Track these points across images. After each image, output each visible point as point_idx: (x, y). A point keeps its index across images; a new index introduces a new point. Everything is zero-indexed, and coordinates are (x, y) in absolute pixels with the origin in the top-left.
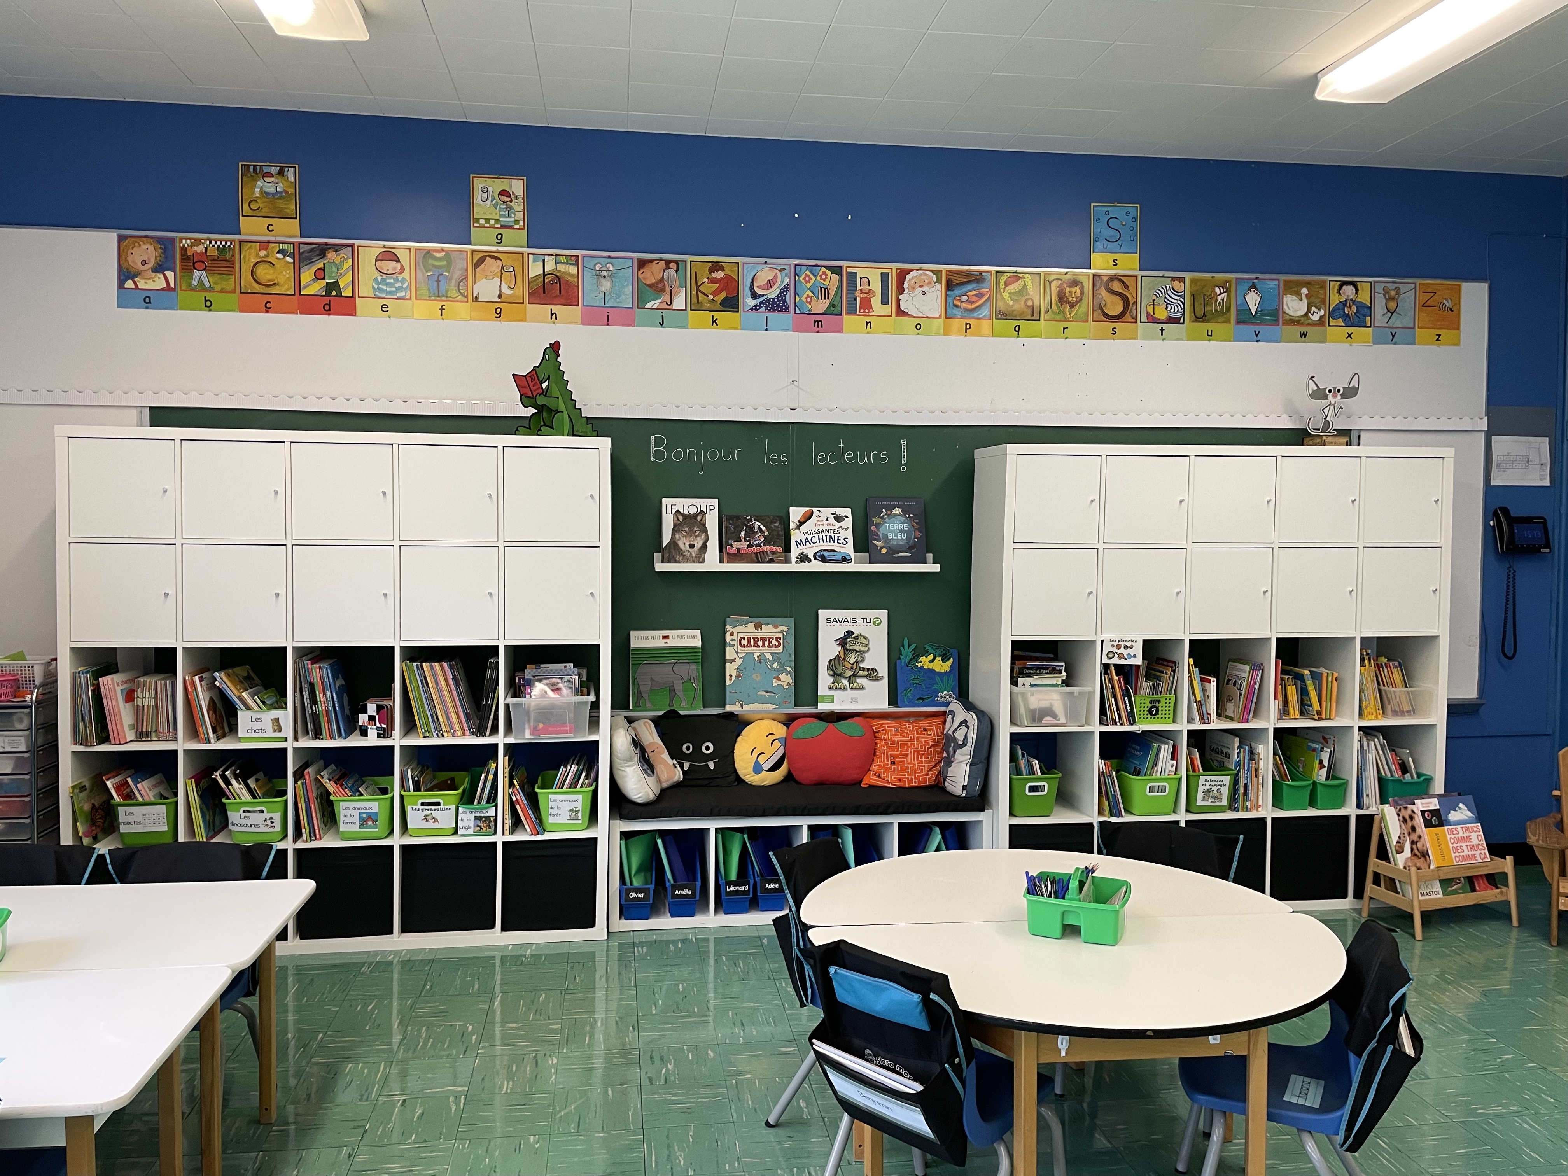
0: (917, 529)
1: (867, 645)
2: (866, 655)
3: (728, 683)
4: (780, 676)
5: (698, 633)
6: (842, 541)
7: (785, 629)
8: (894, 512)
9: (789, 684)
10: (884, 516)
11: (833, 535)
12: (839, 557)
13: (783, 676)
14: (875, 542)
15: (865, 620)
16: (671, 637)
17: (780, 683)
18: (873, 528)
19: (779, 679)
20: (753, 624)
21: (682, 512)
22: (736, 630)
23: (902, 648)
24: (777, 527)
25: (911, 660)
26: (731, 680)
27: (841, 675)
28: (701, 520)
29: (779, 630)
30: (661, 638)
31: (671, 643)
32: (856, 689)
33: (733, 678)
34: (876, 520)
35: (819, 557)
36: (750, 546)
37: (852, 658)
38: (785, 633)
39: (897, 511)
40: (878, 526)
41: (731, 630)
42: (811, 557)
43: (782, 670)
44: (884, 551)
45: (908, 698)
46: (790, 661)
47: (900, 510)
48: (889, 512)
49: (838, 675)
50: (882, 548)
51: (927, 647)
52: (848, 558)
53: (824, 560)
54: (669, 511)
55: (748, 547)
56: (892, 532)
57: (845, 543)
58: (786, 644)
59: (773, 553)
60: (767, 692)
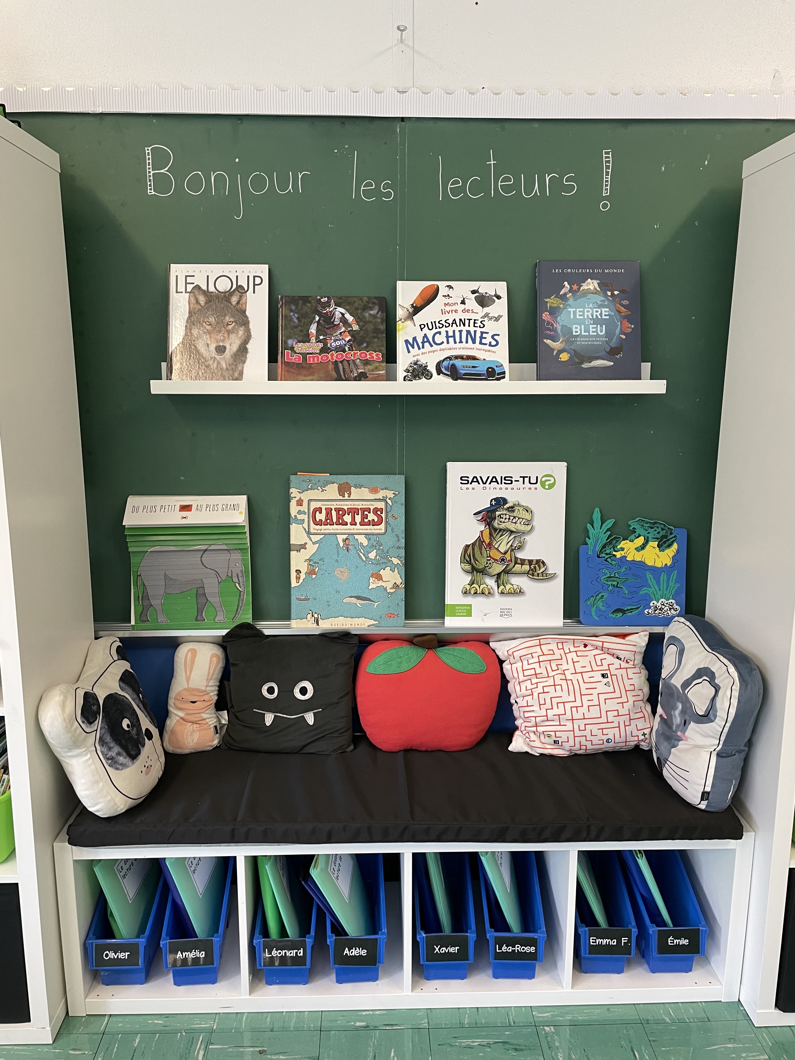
0: (625, 317)
1: (528, 522)
2: (528, 538)
3: (294, 583)
4: (382, 572)
5: (242, 500)
6: (488, 339)
7: (390, 494)
8: (585, 287)
9: (396, 586)
10: (565, 294)
11: (472, 329)
12: (482, 369)
13: (386, 573)
14: (548, 342)
15: (527, 480)
16: (194, 508)
17: (381, 583)
18: (546, 316)
19: (379, 577)
20: (336, 486)
21: (204, 287)
22: (305, 497)
23: (589, 526)
24: (374, 316)
25: (604, 547)
26: (298, 578)
27: (483, 572)
28: (238, 303)
29: (380, 495)
30: (178, 508)
31: (193, 518)
32: (510, 593)
33: (303, 576)
34: (551, 301)
35: (447, 369)
36: (325, 350)
37: (503, 544)
38: (389, 502)
39: (591, 285)
40: (554, 311)
41: (298, 496)
42: (432, 368)
43: (384, 561)
44: (564, 357)
45: (598, 609)
46: (399, 548)
47: (596, 283)
48: (575, 287)
49: (478, 571)
50: (560, 352)
51: (633, 524)
52: (498, 370)
53: (455, 374)
54: (181, 288)
55: (323, 351)
56: (580, 323)
57: (494, 343)
58: (391, 520)
59: (366, 363)
60: (358, 598)
